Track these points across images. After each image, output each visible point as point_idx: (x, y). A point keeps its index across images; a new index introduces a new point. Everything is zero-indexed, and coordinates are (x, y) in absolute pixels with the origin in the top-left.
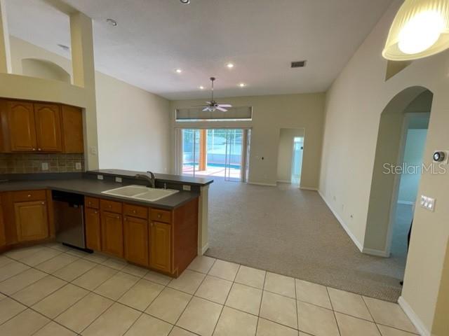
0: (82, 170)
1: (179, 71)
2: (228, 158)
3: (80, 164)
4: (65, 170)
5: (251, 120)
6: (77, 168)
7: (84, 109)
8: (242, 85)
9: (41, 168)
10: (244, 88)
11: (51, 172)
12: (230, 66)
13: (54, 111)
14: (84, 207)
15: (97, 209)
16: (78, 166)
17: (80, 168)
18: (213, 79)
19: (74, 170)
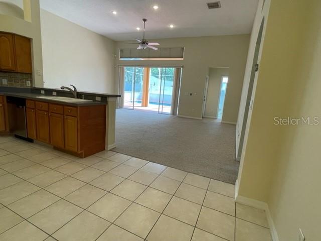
0: (31, 87)
1: (115, 13)
2: (162, 97)
3: (29, 82)
4: (18, 86)
5: (182, 59)
6: (27, 85)
7: (32, 39)
8: (172, 26)
9: (2, 82)
10: (174, 30)
11: (8, 86)
12: (156, 7)
13: (9, 39)
14: (26, 108)
15: (33, 109)
16: (28, 84)
17: (30, 85)
18: (145, 20)
19: (25, 87)
